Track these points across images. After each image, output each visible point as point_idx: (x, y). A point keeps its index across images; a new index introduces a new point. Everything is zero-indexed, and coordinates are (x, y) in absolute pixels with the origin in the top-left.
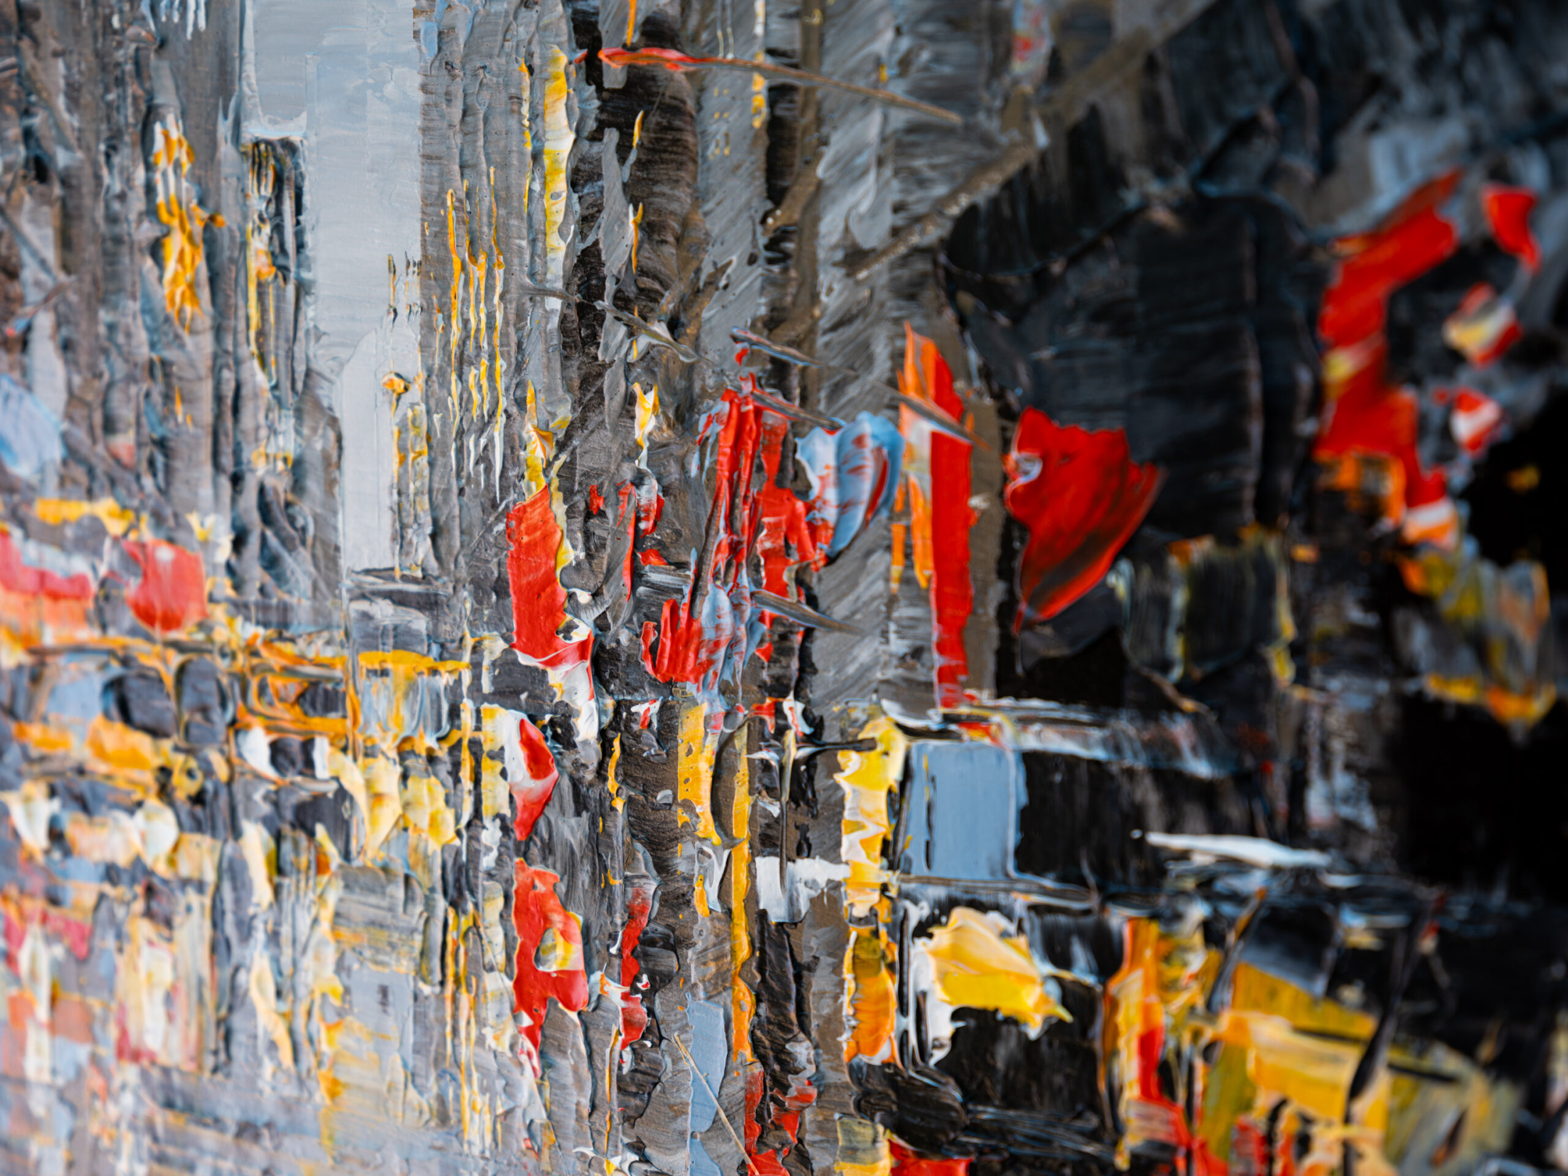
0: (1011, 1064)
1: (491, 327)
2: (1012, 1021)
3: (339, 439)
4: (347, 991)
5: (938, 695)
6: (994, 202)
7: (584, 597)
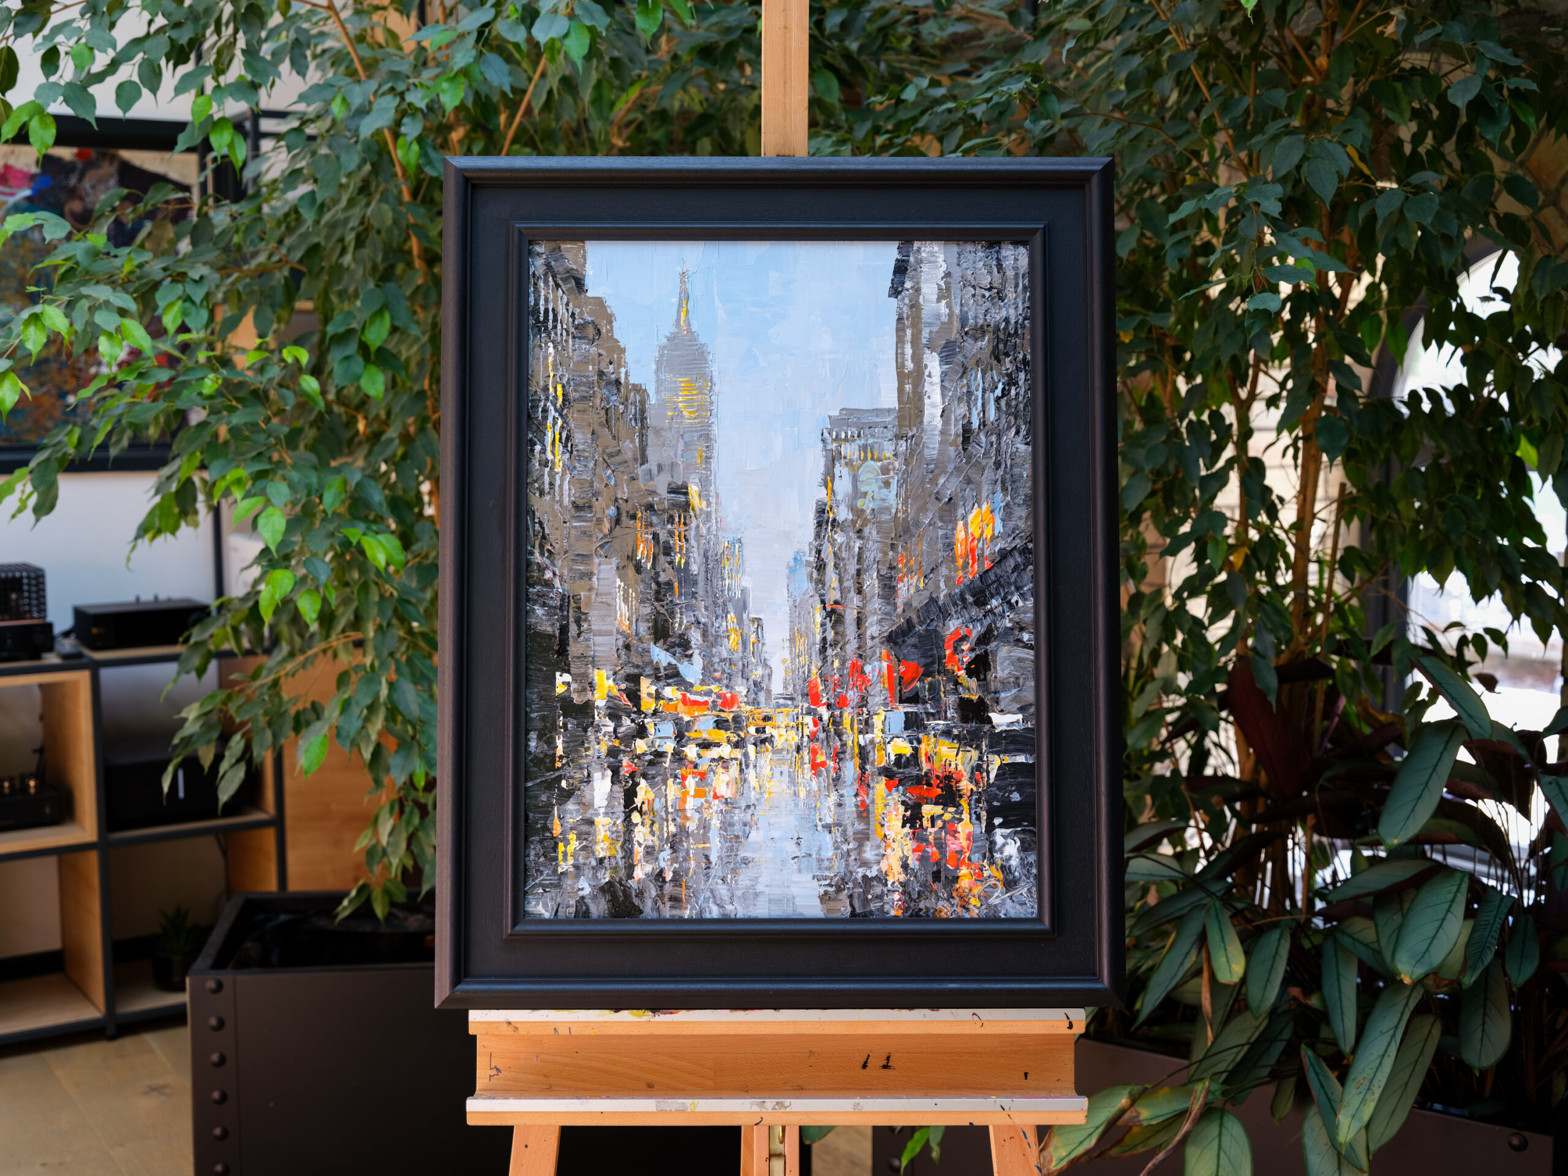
0: (905, 762)
1: (804, 650)
2: (905, 755)
3: (772, 671)
4: (773, 774)
5: (890, 705)
6: (896, 630)
7: (824, 695)
